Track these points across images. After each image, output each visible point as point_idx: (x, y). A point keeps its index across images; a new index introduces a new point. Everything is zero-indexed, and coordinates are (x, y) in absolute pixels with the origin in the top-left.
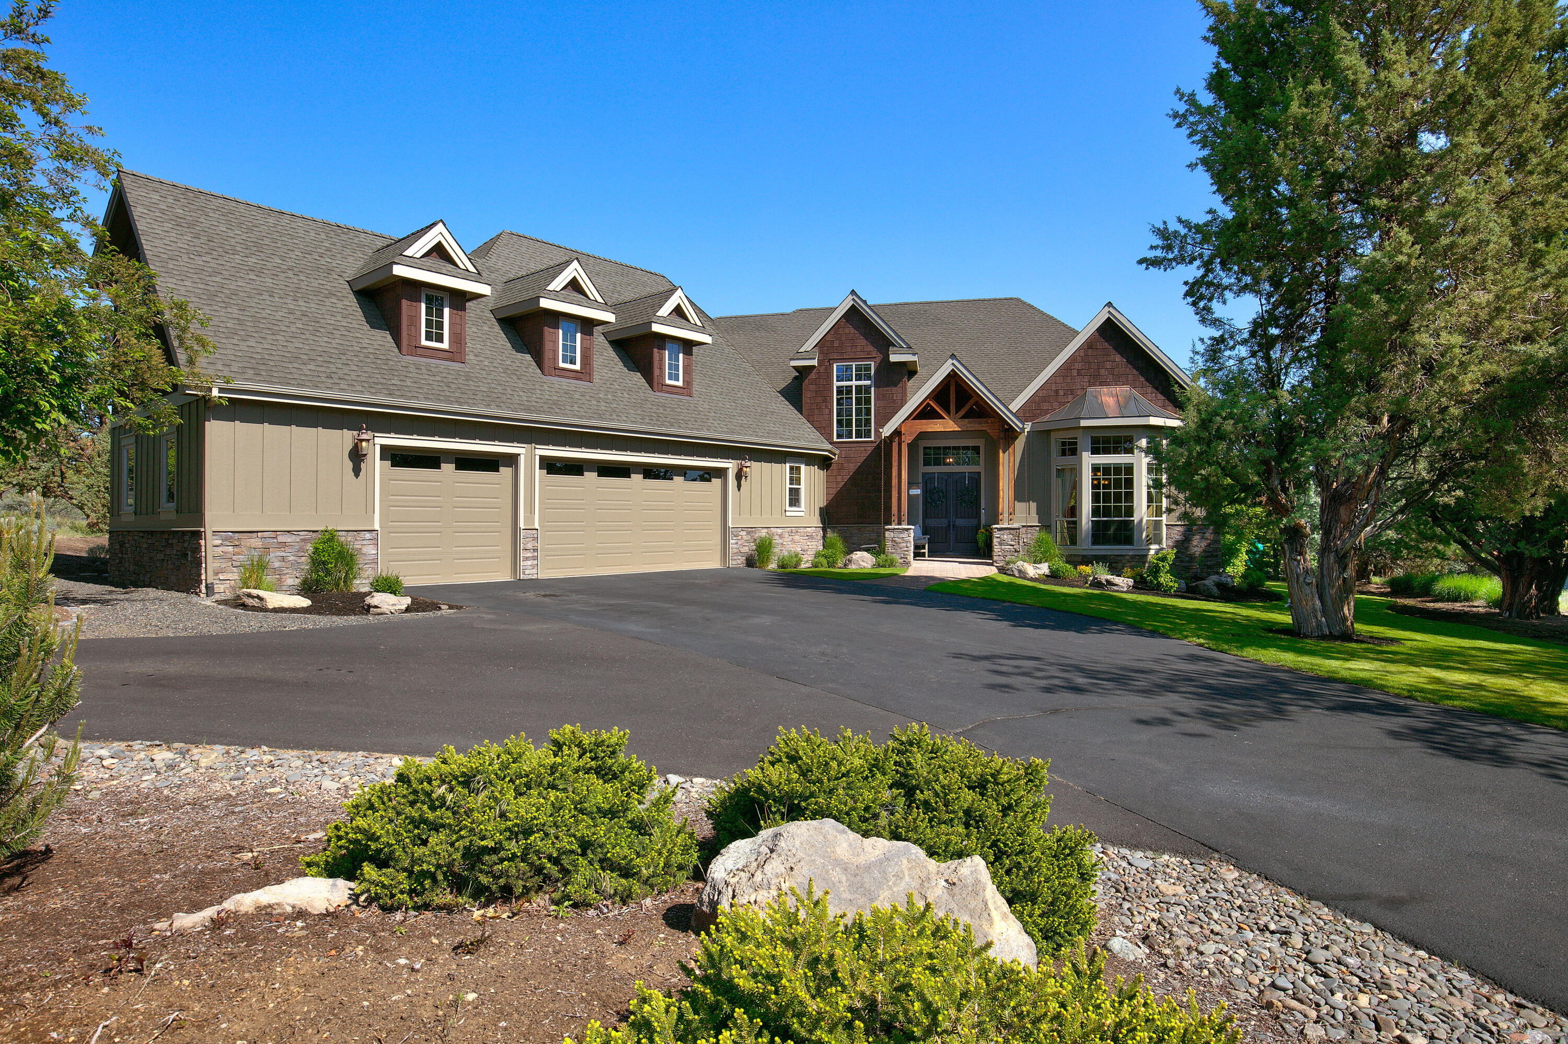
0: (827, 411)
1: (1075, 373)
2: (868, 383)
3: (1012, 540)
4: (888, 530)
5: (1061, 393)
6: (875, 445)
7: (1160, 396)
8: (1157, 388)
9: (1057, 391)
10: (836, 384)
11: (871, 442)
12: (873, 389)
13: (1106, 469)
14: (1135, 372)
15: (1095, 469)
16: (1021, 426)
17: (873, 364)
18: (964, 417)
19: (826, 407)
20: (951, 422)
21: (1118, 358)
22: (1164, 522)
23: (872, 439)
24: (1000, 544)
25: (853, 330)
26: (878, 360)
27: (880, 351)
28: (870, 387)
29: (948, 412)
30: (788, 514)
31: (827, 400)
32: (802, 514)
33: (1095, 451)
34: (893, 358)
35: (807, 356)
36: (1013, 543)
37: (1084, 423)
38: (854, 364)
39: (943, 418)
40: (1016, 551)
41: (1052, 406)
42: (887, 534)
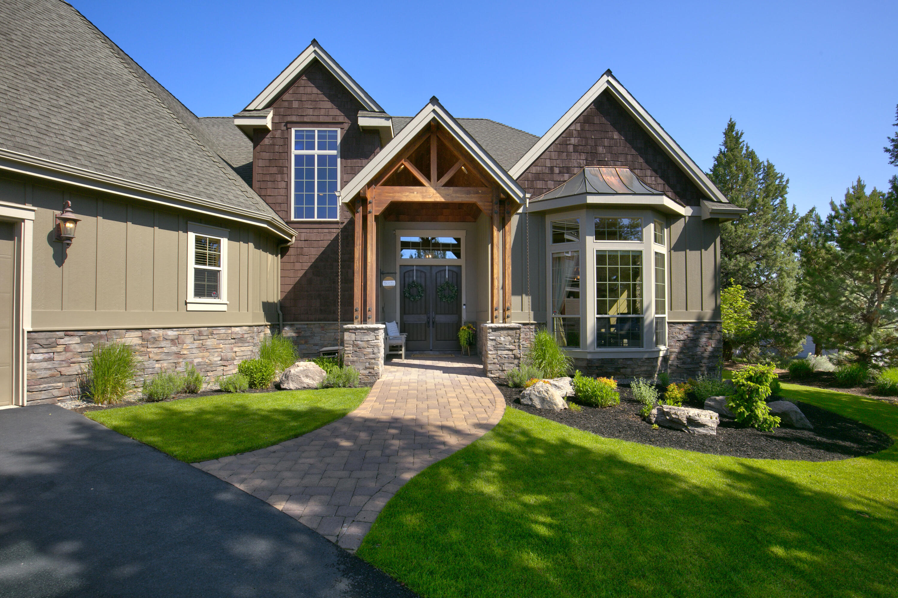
0: (283, 184)
1: (571, 149)
2: (334, 152)
3: (510, 343)
4: (348, 330)
5: (557, 170)
6: (341, 226)
7: (660, 181)
8: (656, 171)
9: (552, 168)
10: (294, 152)
11: (337, 223)
12: (339, 160)
13: (613, 256)
14: (634, 152)
15: (601, 257)
16: (521, 195)
17: (339, 130)
18: (448, 184)
19: (283, 180)
20: (432, 191)
21: (616, 136)
22: (667, 320)
23: (338, 219)
24: (496, 348)
25: (315, 90)
26: (346, 126)
27: (347, 116)
28: (333, 158)
29: (428, 177)
30: (190, 307)
31: (283, 170)
32: (224, 308)
33: (600, 235)
34: (363, 122)
35: (259, 114)
36: (511, 347)
37: (591, 200)
38: (316, 130)
39: (421, 184)
40: (516, 357)
41: (546, 184)
42: (347, 336)
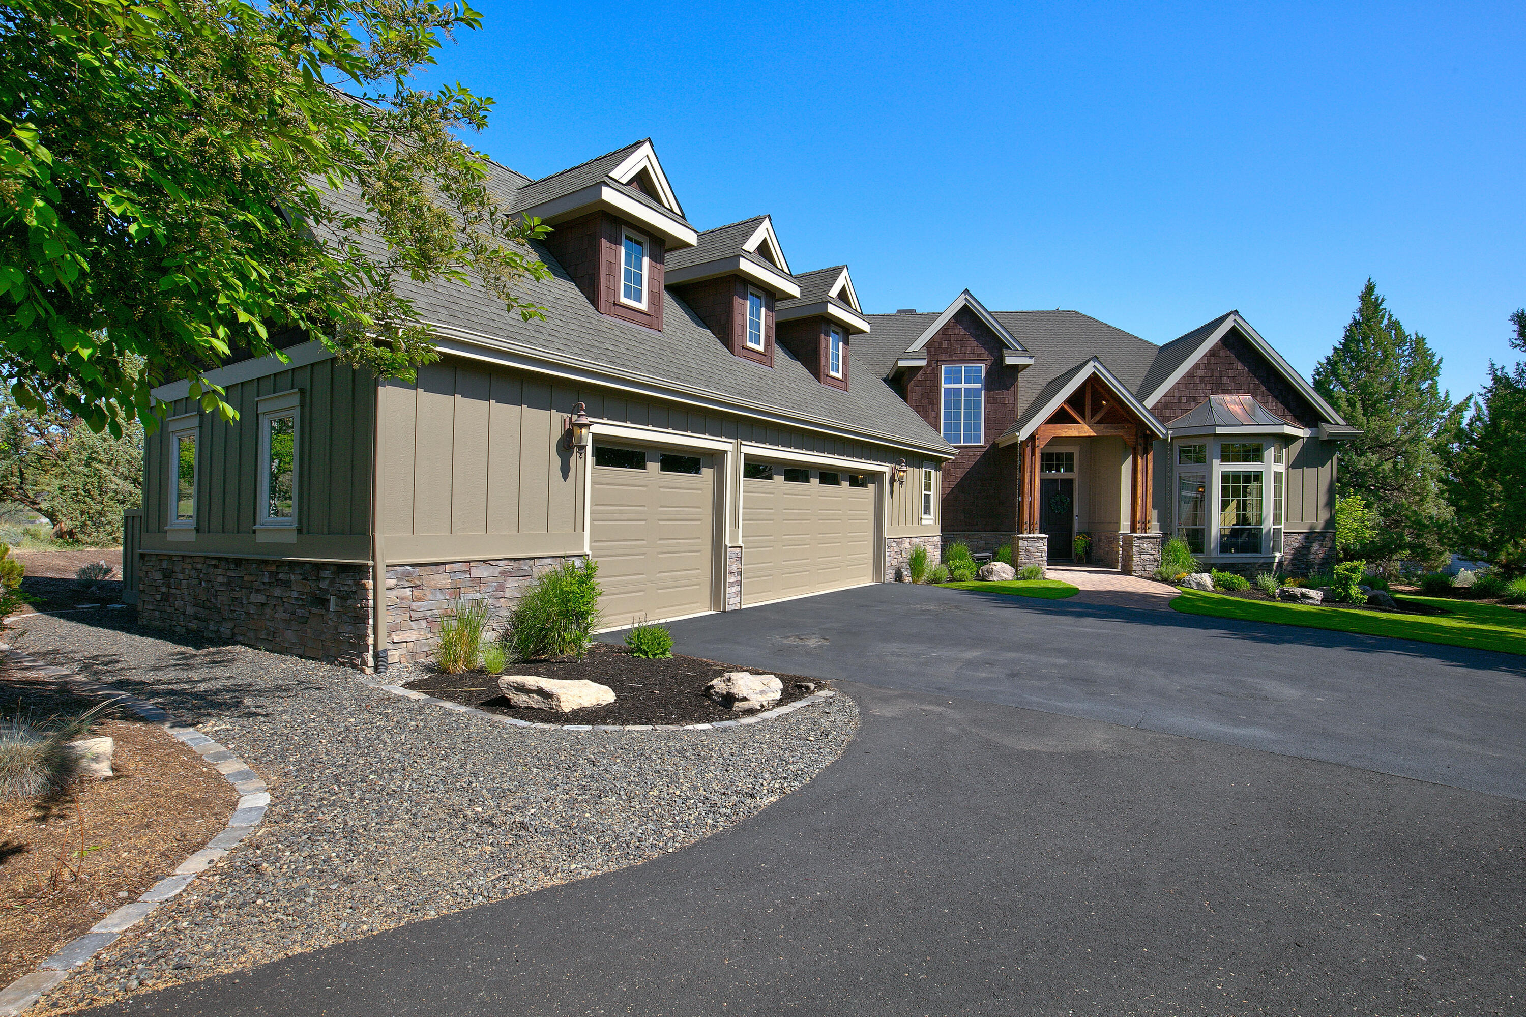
0: (934, 414)
1: (1198, 380)
2: (979, 385)
3: (1152, 549)
4: (1022, 539)
5: (1184, 400)
6: (985, 450)
7: (1280, 406)
8: (1276, 397)
9: (1179, 398)
10: (944, 386)
11: (981, 447)
12: (983, 392)
13: (1236, 477)
14: (1256, 381)
15: (1225, 477)
16: (1164, 432)
17: (983, 366)
18: (1099, 422)
19: (933, 410)
20: (1086, 427)
21: (1240, 367)
22: (1283, 530)
23: (982, 444)
24: (1140, 553)
25: (962, 331)
26: (989, 362)
27: (991, 353)
28: (979, 390)
29: (1083, 417)
30: (924, 522)
31: (935, 402)
32: (931, 522)
33: (1225, 459)
34: (1009, 361)
35: (915, 356)
36: (1152, 552)
37: (1219, 430)
38: (963, 366)
39: (1078, 423)
40: (1156, 560)
41: (1174, 413)
42: (1021, 543)
